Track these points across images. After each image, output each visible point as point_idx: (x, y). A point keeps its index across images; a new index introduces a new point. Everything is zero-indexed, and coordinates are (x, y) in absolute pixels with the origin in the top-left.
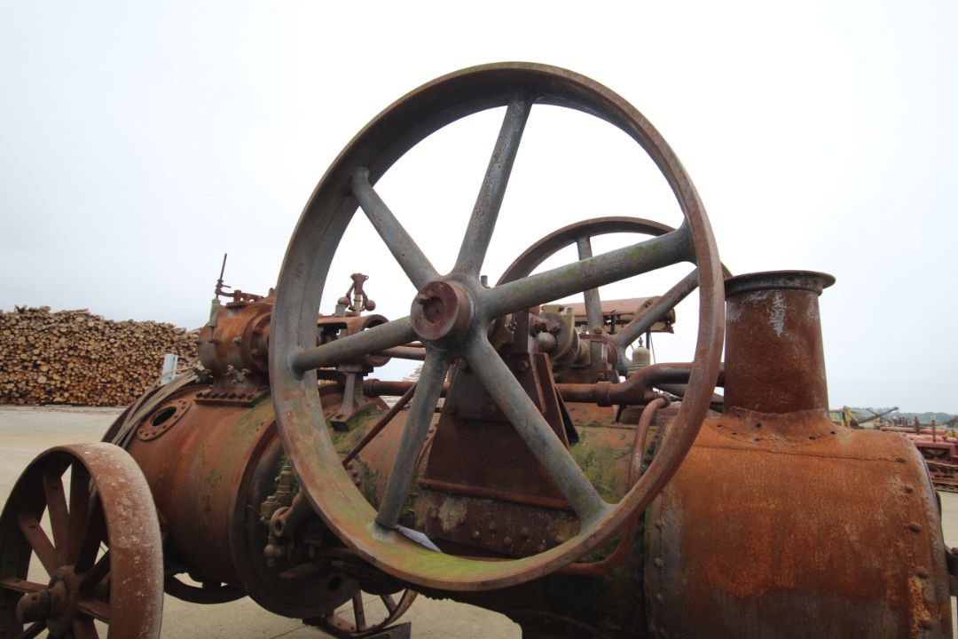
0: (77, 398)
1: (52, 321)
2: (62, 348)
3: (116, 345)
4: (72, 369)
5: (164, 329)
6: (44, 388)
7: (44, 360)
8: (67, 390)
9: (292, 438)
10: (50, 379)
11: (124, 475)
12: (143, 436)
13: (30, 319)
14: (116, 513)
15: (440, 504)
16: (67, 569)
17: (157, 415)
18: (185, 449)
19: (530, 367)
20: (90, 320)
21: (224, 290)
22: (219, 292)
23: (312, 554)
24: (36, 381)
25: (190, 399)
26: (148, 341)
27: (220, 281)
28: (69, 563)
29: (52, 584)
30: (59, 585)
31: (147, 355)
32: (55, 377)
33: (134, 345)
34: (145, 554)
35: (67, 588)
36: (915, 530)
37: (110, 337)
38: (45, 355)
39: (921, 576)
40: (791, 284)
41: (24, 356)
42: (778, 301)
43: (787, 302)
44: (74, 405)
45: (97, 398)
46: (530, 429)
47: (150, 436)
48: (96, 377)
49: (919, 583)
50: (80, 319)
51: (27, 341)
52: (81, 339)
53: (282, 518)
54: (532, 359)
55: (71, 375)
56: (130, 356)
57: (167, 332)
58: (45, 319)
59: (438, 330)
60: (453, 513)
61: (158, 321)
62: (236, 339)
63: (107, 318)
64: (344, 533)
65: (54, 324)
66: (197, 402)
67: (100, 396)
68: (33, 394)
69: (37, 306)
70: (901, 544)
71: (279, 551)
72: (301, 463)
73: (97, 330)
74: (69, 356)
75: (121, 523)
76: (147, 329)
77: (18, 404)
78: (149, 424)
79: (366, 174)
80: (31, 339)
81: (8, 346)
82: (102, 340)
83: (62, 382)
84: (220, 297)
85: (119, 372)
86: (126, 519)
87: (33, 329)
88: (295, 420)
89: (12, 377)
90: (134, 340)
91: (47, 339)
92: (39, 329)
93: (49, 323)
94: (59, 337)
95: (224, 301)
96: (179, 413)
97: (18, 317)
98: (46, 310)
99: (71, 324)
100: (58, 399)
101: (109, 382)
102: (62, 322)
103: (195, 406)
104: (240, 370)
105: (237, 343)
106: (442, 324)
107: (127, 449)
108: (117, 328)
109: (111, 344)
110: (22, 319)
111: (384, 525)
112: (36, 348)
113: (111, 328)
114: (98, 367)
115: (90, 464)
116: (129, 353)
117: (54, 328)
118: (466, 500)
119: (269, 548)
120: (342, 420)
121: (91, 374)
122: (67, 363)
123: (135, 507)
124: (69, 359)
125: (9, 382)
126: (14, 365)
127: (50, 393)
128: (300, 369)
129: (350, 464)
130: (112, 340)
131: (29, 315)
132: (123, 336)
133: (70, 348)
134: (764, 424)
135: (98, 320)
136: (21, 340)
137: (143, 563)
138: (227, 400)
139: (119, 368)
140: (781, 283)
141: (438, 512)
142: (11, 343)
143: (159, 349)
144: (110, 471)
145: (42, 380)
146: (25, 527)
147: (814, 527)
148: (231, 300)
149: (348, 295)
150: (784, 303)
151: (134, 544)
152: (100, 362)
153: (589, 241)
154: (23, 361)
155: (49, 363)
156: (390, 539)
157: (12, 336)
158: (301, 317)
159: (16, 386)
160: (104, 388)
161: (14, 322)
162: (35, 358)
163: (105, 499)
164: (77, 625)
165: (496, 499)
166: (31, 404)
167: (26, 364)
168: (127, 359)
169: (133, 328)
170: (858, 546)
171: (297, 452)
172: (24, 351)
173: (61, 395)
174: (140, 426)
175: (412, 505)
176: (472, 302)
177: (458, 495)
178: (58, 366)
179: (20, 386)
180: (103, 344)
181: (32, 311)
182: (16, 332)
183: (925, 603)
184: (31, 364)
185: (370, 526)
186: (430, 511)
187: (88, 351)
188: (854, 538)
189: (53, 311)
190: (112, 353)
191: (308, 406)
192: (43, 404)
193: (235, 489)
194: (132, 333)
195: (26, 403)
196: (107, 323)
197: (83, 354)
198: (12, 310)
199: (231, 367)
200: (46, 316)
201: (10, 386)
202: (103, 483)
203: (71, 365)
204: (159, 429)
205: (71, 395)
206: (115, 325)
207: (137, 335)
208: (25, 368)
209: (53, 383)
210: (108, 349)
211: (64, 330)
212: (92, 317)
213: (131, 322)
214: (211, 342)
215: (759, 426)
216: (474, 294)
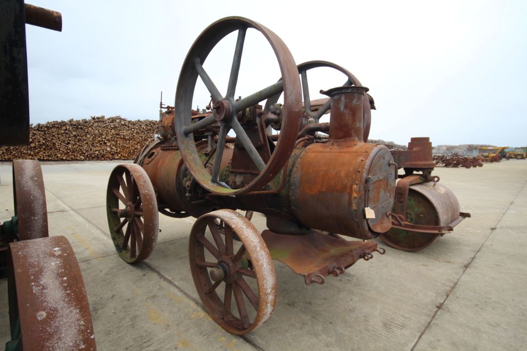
0: (124, 156)
1: (107, 122)
2: (114, 135)
3: (135, 132)
4: (119, 144)
5: (153, 123)
6: (110, 153)
7: (107, 140)
8: (119, 153)
9: (185, 157)
10: (112, 149)
11: (140, 173)
12: (145, 163)
13: (98, 122)
14: (140, 183)
15: (236, 177)
16: (130, 203)
17: (149, 155)
18: (159, 166)
19: (258, 129)
20: (122, 121)
21: (163, 106)
22: (161, 107)
23: (200, 195)
24: (106, 150)
25: (159, 149)
26: (148, 129)
27: (161, 103)
28: (130, 201)
29: (126, 208)
30: (128, 208)
31: (149, 136)
32: (114, 148)
33: (142, 132)
34: (150, 196)
35: (131, 209)
36: (359, 172)
37: (132, 128)
38: (107, 138)
39: (357, 184)
40: (347, 91)
41: (99, 139)
42: (343, 98)
43: (346, 98)
44: (123, 160)
45: (132, 156)
46: (248, 148)
47: (148, 162)
48: (130, 147)
49: (355, 186)
50: (118, 121)
51: (99, 132)
52: (120, 130)
53: (189, 184)
54: (259, 125)
55: (119, 147)
56: (142, 137)
57: (155, 125)
58: (104, 122)
59: (220, 117)
60: (240, 179)
61: (150, 120)
62: (169, 125)
63: (129, 120)
64: (202, 183)
65: (108, 124)
66: (161, 149)
67: (133, 155)
68: (106, 156)
69: (99, 116)
70: (354, 176)
71: (190, 195)
72: (189, 164)
73: (126, 125)
74: (117, 138)
75: (141, 186)
76: (146, 123)
77: (102, 160)
78: (147, 158)
79: (199, 60)
80: (100, 131)
81: (92, 135)
82: (129, 130)
83: (117, 150)
84: (162, 109)
85: (139, 144)
86: (143, 185)
87: (100, 127)
88: (186, 151)
89: (97, 149)
90: (142, 129)
91: (107, 131)
92: (103, 126)
93: (106, 123)
94: (111, 130)
95: (164, 110)
96: (156, 154)
97: (93, 122)
98: (103, 117)
99: (115, 123)
100: (117, 157)
101: (135, 149)
102: (111, 122)
103: (161, 151)
104: (173, 137)
105: (170, 126)
106: (221, 115)
107: (142, 166)
108: (134, 124)
109: (133, 131)
110: (95, 122)
111: (214, 181)
112: (103, 135)
113: (131, 124)
114: (129, 142)
115: (130, 169)
116: (141, 135)
117: (108, 126)
118: (243, 175)
119: (187, 194)
120: (208, 152)
121: (127, 146)
122: (117, 141)
123: (145, 182)
124: (117, 140)
125: (96, 151)
126: (97, 143)
127: (113, 155)
128: (186, 134)
129: (207, 165)
130: (133, 130)
131: (97, 120)
132: (137, 128)
133: (117, 134)
134: (334, 143)
135: (125, 120)
136: (97, 132)
137: (150, 198)
138: (170, 148)
139: (138, 143)
140: (344, 91)
141: (235, 179)
142: (93, 133)
143: (153, 133)
144: (136, 171)
145: (109, 149)
146: (115, 192)
147: (334, 173)
148: (166, 110)
149: (210, 104)
150: (345, 99)
151: (146, 193)
152: (130, 140)
153: (305, 72)
154: (100, 141)
155: (109, 141)
156: (215, 185)
157: (93, 130)
158: (185, 115)
159: (99, 152)
160: (134, 152)
161: (92, 124)
162: (104, 140)
163: (136, 179)
164: (136, 219)
165: (251, 173)
166: (107, 160)
167: (101, 142)
168: (140, 138)
169: (140, 124)
170: (343, 178)
171: (187, 161)
172: (99, 137)
173: (118, 156)
174: (144, 159)
175: (228, 178)
176: (231, 108)
177: (241, 173)
178: (113, 143)
179: (101, 152)
180: (129, 132)
181: (98, 118)
182: (94, 128)
183: (356, 192)
184: (103, 143)
185: (210, 182)
186: (233, 179)
187: (124, 136)
188: (343, 175)
189: (106, 118)
190: (134, 136)
191: (191, 146)
192: (111, 160)
193: (175, 176)
194: (141, 126)
195: (105, 160)
196: (129, 122)
197: (122, 137)
198: (90, 118)
199: (169, 136)
200: (104, 120)
201: (97, 152)
202: (134, 175)
203: (118, 142)
204: (150, 160)
205: (121, 155)
206: (133, 122)
207: (143, 127)
208: (101, 144)
209: (113, 150)
210: (132, 134)
211: (112, 126)
212: (122, 119)
213: (139, 121)
214: (162, 127)
215: (333, 144)
216: (232, 104)
